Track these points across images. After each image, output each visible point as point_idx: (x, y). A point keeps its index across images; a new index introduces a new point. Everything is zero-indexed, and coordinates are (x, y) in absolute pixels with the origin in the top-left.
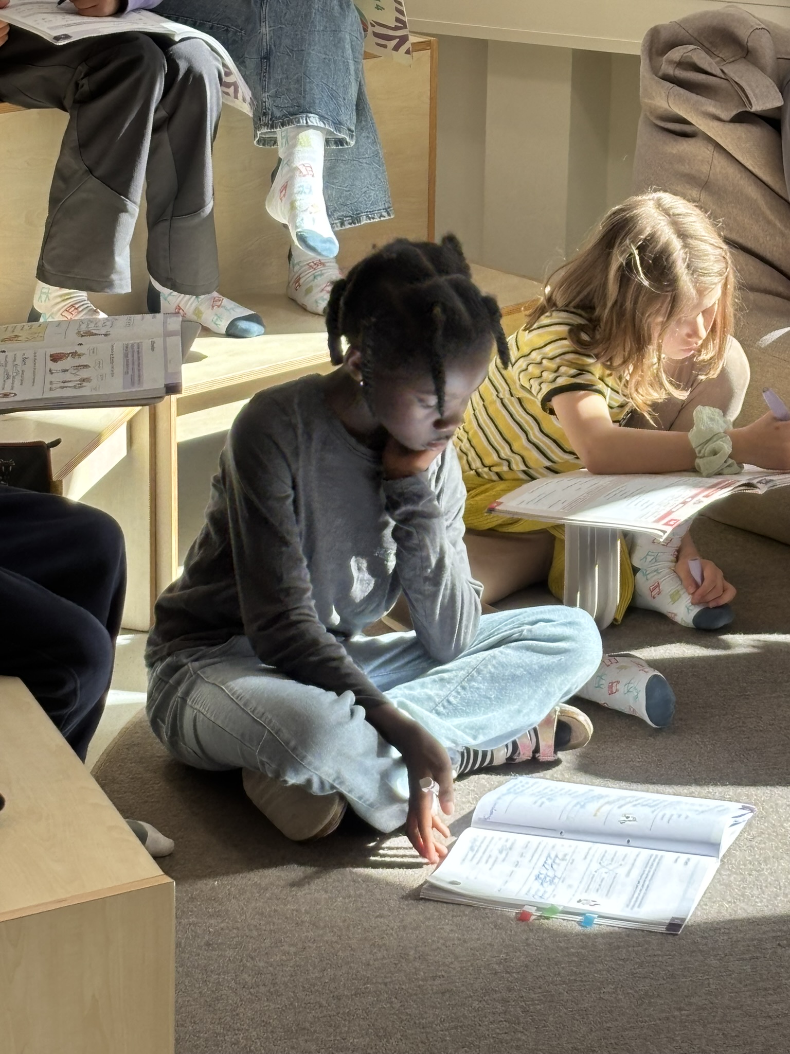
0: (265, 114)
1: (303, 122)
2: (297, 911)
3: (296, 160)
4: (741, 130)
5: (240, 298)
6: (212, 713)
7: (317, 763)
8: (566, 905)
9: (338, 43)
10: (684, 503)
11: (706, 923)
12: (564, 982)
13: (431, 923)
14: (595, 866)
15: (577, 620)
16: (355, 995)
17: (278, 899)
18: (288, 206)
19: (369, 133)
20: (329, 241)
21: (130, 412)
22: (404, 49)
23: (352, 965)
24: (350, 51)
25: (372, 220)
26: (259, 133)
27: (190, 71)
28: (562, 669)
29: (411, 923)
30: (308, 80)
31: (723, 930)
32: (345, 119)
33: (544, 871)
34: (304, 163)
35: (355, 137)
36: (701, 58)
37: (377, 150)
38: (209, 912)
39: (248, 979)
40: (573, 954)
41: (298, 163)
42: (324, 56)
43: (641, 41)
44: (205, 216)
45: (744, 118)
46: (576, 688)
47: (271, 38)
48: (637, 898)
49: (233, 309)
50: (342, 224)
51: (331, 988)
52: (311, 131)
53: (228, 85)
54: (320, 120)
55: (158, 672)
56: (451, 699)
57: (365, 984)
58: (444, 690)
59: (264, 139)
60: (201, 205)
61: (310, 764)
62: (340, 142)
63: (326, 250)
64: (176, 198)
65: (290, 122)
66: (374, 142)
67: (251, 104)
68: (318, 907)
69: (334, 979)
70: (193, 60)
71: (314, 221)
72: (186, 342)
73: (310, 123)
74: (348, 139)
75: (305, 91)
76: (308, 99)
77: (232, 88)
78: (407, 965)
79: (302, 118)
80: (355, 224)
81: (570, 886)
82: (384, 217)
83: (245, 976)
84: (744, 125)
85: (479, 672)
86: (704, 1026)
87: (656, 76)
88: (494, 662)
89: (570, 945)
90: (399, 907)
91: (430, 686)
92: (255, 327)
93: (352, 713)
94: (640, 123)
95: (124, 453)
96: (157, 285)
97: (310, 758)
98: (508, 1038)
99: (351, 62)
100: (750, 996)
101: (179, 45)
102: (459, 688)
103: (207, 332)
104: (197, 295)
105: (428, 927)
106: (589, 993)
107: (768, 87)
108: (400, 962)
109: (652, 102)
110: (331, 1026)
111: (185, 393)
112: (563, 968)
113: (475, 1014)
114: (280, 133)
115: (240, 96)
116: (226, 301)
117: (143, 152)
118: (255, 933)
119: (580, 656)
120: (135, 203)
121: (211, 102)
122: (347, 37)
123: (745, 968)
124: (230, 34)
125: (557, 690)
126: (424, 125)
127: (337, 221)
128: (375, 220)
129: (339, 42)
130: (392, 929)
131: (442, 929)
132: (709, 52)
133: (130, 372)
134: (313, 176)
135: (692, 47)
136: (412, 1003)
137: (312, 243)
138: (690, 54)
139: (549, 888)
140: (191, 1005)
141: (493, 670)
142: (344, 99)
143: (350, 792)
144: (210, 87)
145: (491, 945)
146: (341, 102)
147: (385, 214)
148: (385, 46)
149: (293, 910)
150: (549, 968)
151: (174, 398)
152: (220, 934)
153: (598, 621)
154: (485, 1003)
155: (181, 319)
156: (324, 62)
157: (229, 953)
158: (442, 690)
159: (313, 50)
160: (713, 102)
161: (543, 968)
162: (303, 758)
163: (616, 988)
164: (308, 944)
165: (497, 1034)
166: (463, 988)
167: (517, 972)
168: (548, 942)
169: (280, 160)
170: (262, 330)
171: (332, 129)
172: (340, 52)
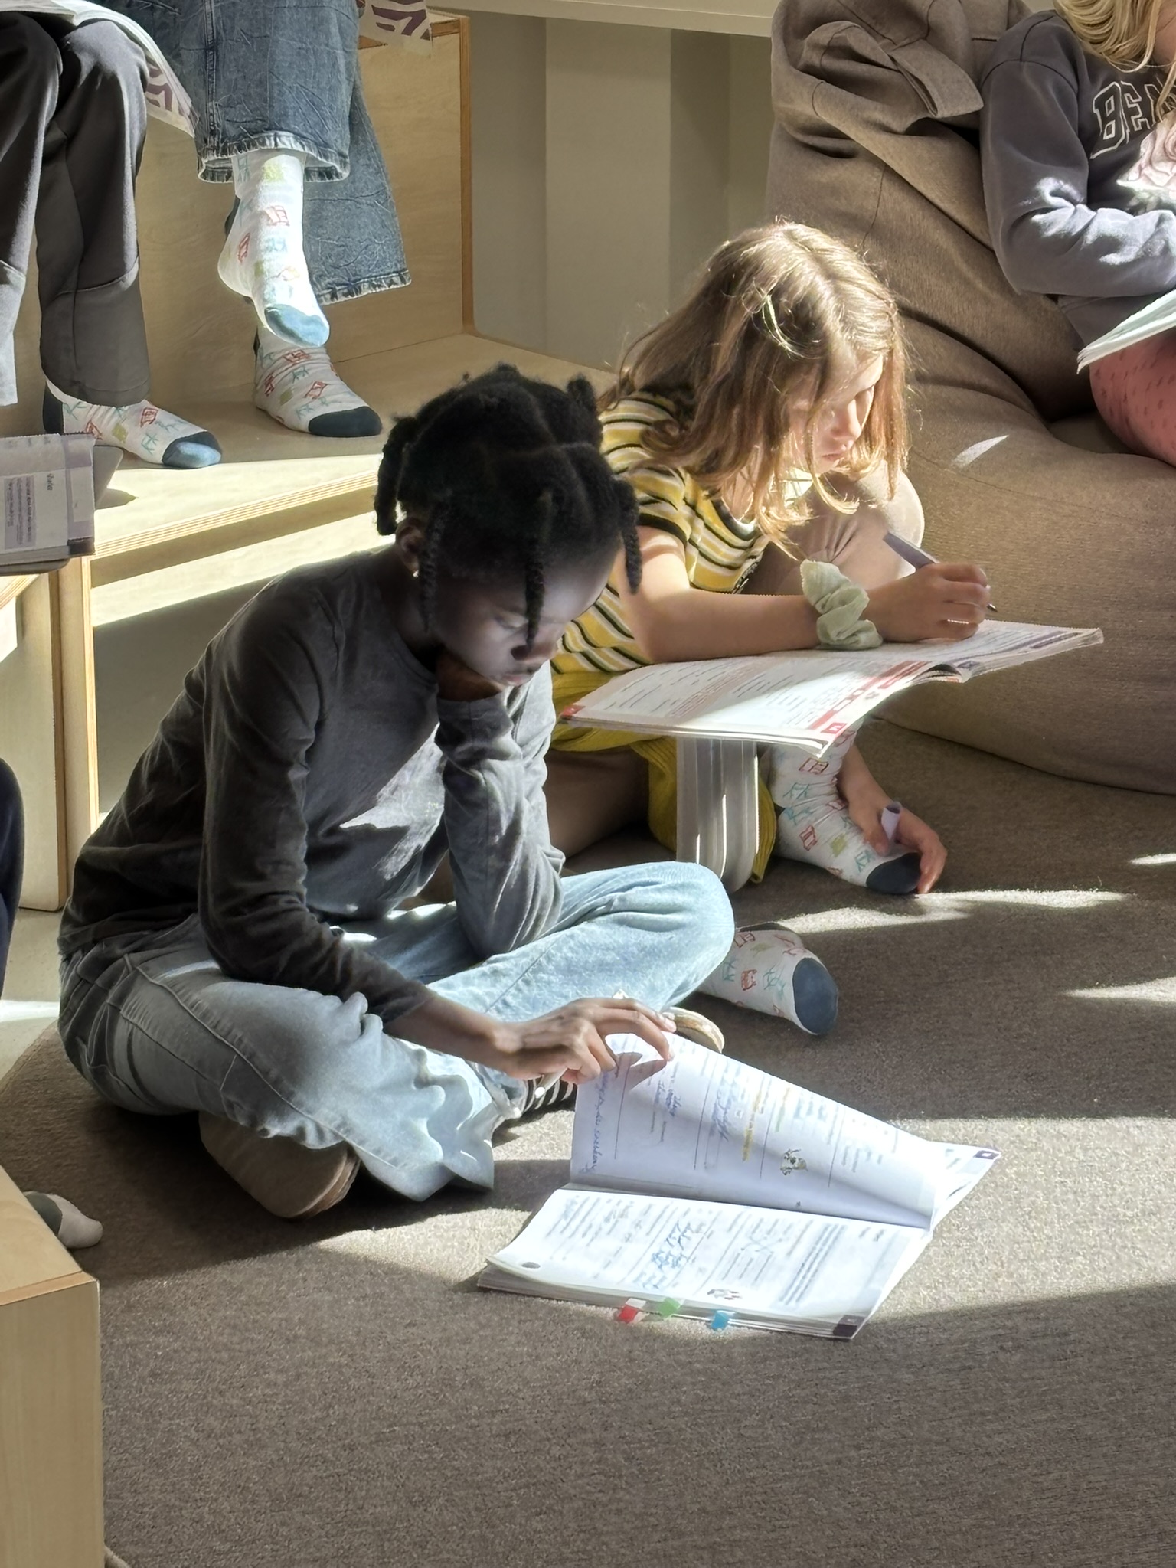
0: (213, 133)
1: (270, 144)
2: (286, 1321)
3: (261, 200)
4: (921, 146)
5: (182, 409)
6: (155, 1029)
7: (310, 1103)
8: (690, 1298)
9: (319, 25)
10: (852, 698)
11: (893, 1319)
12: (686, 1414)
13: (488, 1332)
14: (742, 1241)
15: (694, 881)
16: (377, 1442)
17: (258, 1305)
18: (252, 270)
19: (369, 159)
20: (313, 320)
21: (21, 582)
22: (419, 31)
23: (371, 1398)
24: (338, 37)
25: (378, 290)
26: (204, 161)
27: (97, 70)
28: (674, 954)
29: (457, 1334)
30: (276, 81)
31: (918, 1330)
32: (333, 138)
33: (666, 1248)
34: (273, 204)
35: (349, 166)
36: (861, 41)
37: (382, 185)
38: (154, 1327)
39: (215, 1423)
40: (699, 1372)
41: (264, 205)
42: (299, 45)
43: (772, 16)
44: (127, 287)
45: (925, 128)
46: (696, 981)
47: (218, 19)
48: (798, 1288)
49: (172, 426)
50: (334, 296)
51: (341, 1433)
52: (282, 157)
53: (156, 90)
54: (296, 139)
55: (78, 970)
56: (509, 999)
57: (390, 1426)
58: (498, 985)
59: (214, 170)
60: (121, 270)
61: (301, 1104)
62: (327, 173)
63: (310, 334)
64: (82, 260)
65: (251, 144)
66: (377, 172)
67: (192, 116)
68: (319, 1314)
69: (342, 1421)
70: (102, 55)
71: (291, 290)
72: (101, 477)
73: (281, 146)
74: (339, 170)
75: (272, 97)
76: (277, 109)
77: (163, 93)
78: (453, 1396)
79: (269, 138)
80: (352, 295)
81: (701, 1270)
82: (396, 284)
83: (211, 1420)
84: (925, 138)
85: (549, 959)
86: (894, 1472)
87: (795, 67)
88: (572, 943)
89: (694, 1358)
90: (440, 1310)
91: (476, 981)
92: (206, 452)
93: (363, 1025)
94: (773, 136)
95: (12, 644)
96: (56, 392)
97: (300, 1096)
98: (604, 1499)
99: (340, 53)
100: (960, 1425)
101: (79, 30)
102: (520, 982)
103: (133, 460)
104: (118, 406)
105: (483, 1338)
106: (723, 1429)
107: (959, 81)
108: (441, 1390)
109: (789, 106)
110: (340, 1490)
111: (99, 554)
112: (685, 1393)
113: (553, 1464)
114: (236, 161)
115: (174, 105)
116: (162, 415)
117: (29, 193)
118: (225, 1355)
119: (700, 934)
120: (18, 269)
121: (130, 117)
122: (334, 16)
123: (952, 1383)
124: (157, 15)
125: (666, 984)
126: (453, 146)
127: (325, 292)
128: (383, 289)
129: (321, 24)
130: (430, 1344)
131: (504, 1340)
132: (871, 30)
133: (16, 522)
134: (288, 224)
135: (847, 23)
136: (461, 1452)
137: (288, 324)
138: (843, 34)
139: (670, 1272)
140: (130, 1466)
141: (570, 955)
142: (331, 108)
143: (361, 1143)
144: (128, 89)
145: (577, 1362)
146: (327, 112)
147: (396, 279)
148: (391, 28)
149: (281, 1320)
150: (663, 1393)
151: (86, 560)
152: (171, 1359)
153: (727, 882)
154: (569, 1448)
155: (94, 442)
156: (299, 54)
157: (187, 1386)
158: (493, 986)
159: (282, 35)
160: (879, 106)
161: (654, 1394)
162: (290, 1095)
163: (762, 1421)
164: (306, 1369)
165: (588, 1492)
166: (537, 1427)
167: (617, 1400)
168: (661, 1355)
169: (237, 201)
170: (217, 456)
171: (314, 154)
172: (322, 38)
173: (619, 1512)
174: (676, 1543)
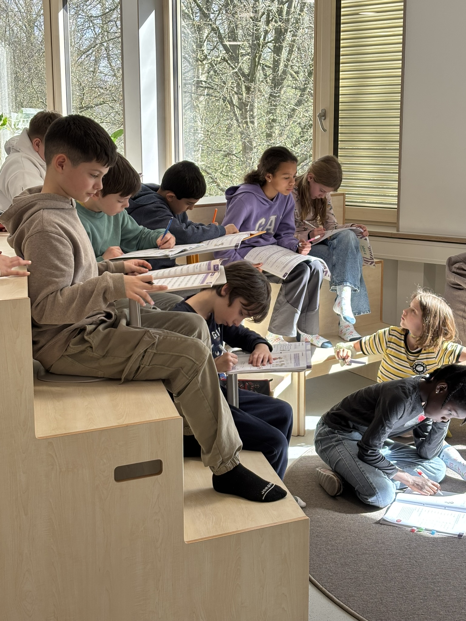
0: (333, 282)
1: (345, 284)
2: (344, 526)
8: (426, 527)
9: (356, 262)
12: (428, 553)
16: (363, 554)
18: (341, 308)
19: (364, 288)
20: (353, 319)
22: (373, 264)
23: (361, 544)
24: (359, 264)
25: (364, 314)
26: (332, 287)
27: (315, 269)
29: (379, 532)
30: (346, 272)
32: (357, 284)
34: (345, 296)
35: (360, 289)
37: (366, 293)
38: (317, 525)
39: (329, 547)
40: (431, 544)
41: (343, 296)
42: (351, 266)
43: (446, 261)
44: (316, 311)
47: (336, 260)
49: (322, 340)
50: (356, 314)
51: (355, 552)
52: (347, 287)
54: (350, 284)
57: (365, 551)
59: (333, 289)
60: (315, 308)
62: (355, 291)
63: (351, 322)
64: (308, 306)
65: (341, 284)
66: (365, 291)
68: (351, 525)
69: (356, 549)
70: (316, 266)
71: (348, 313)
73: (347, 285)
74: (358, 290)
75: (345, 275)
76: (346, 278)
78: (378, 545)
80: (360, 314)
92: (329, 345)
95: (290, 382)
96: (300, 332)
98: (411, 570)
99: (359, 268)
104: (312, 335)
105: (385, 533)
106: (436, 557)
108: (376, 544)
110: (355, 564)
112: (428, 548)
113: (400, 562)
114: (338, 288)
115: (327, 275)
116: (320, 337)
118: (331, 533)
120: (299, 310)
121: (320, 279)
122: (358, 260)
130: (374, 533)
133: (296, 362)
134: (347, 300)
135: (462, 263)
136: (380, 557)
137: (348, 320)
144: (321, 273)
145: (405, 540)
146: (356, 279)
147: (368, 312)
150: (423, 548)
152: (320, 533)
154: (403, 558)
157: (324, 539)
159: (348, 264)
161: (421, 548)
163: (444, 555)
164: (348, 537)
165: (407, 568)
166: (396, 553)
167: (413, 549)
168: (422, 539)
169: (338, 295)
170: (331, 346)
171: (353, 287)
172: (356, 265)
173: (414, 573)
174: (426, 581)
